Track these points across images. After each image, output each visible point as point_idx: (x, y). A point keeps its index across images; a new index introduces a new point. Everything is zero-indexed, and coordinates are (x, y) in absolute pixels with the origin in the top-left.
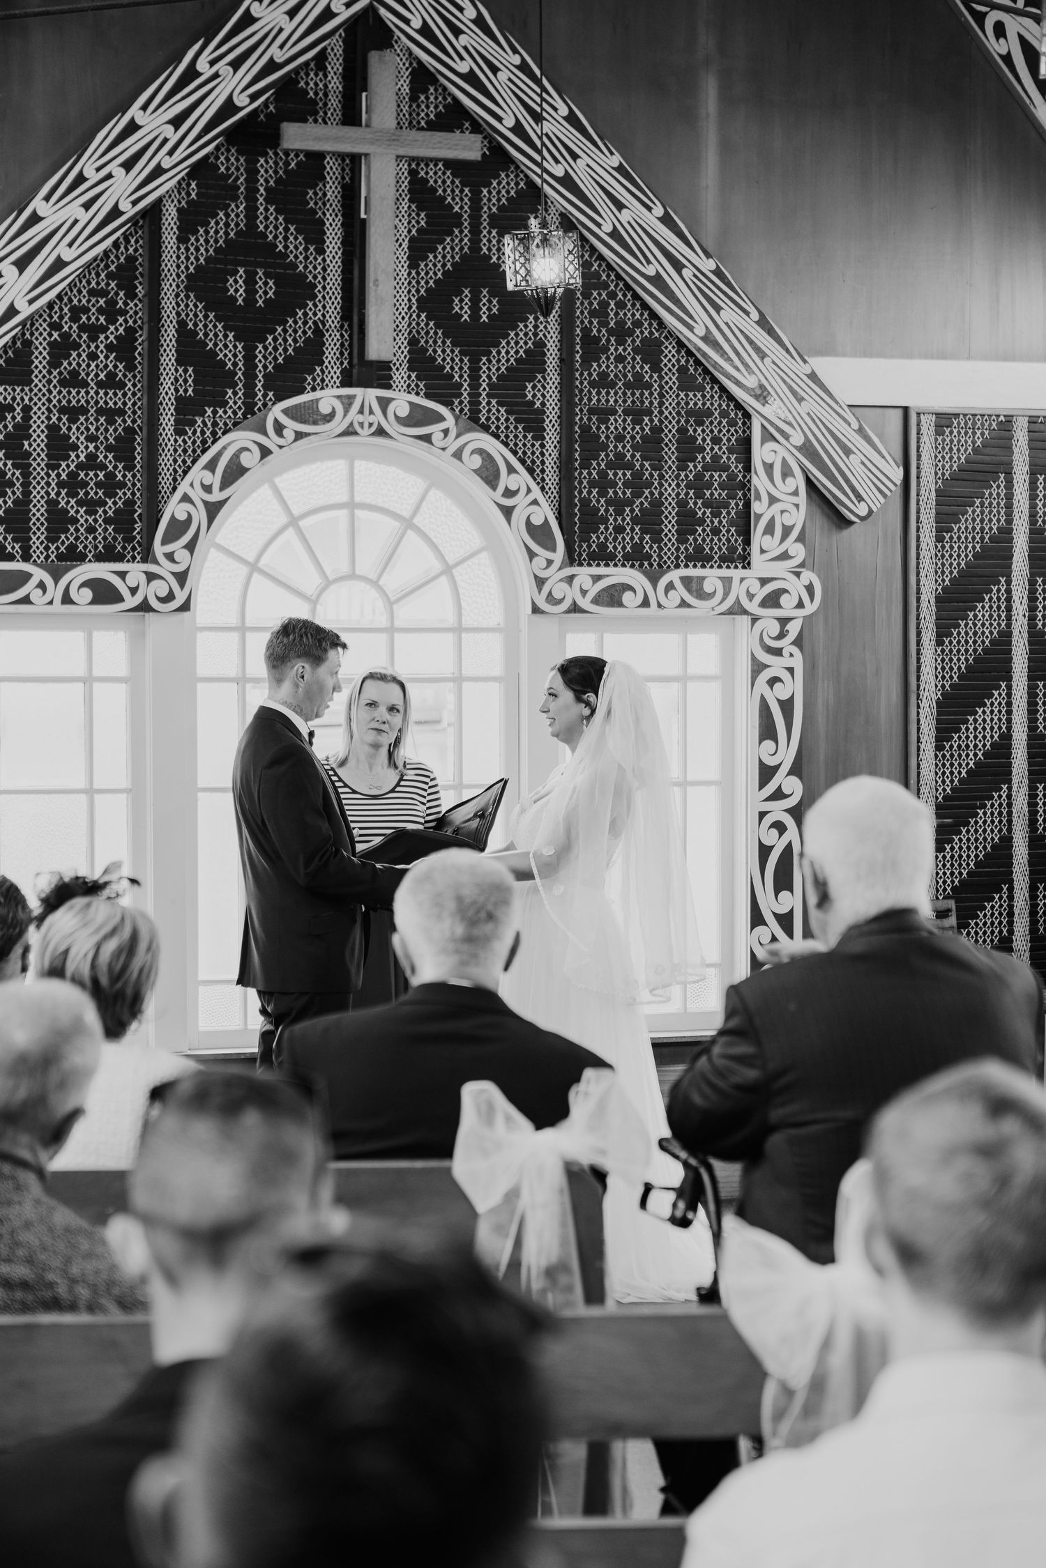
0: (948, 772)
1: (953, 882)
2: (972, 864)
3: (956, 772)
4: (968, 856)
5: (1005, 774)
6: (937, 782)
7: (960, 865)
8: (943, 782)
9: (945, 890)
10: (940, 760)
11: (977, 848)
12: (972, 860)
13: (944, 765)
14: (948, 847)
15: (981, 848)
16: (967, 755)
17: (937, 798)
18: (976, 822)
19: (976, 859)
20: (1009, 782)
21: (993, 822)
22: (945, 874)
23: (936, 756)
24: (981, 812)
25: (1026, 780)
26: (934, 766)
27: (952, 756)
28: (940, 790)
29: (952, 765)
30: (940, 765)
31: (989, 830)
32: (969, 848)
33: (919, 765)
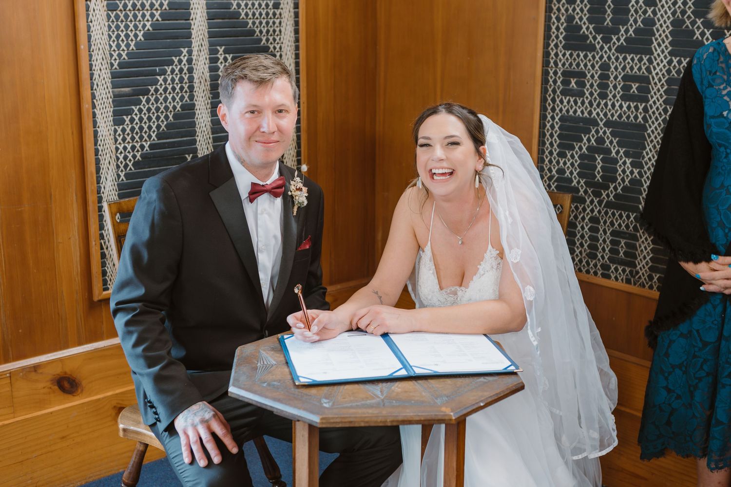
0: (122, 35)
1: (134, 157)
2: (154, 136)
3: (132, 35)
4: (150, 128)
5: (184, 37)
6: (111, 46)
7: (141, 138)
8: (119, 46)
9: (126, 166)
10: (113, 21)
11: (158, 118)
12: (154, 131)
13: (118, 27)
14: (127, 119)
15: (162, 118)
16: (144, 16)
17: (112, 65)
18: (156, 90)
19: (158, 130)
20: (189, 45)
21: (174, 89)
22: (125, 148)
23: (109, 17)
24: (161, 79)
25: (206, 43)
26: (106, 28)
27: (126, 16)
28: (115, 55)
29: (127, 27)
30: (113, 29)
31: (170, 98)
32: (150, 119)
33: (89, 27)
